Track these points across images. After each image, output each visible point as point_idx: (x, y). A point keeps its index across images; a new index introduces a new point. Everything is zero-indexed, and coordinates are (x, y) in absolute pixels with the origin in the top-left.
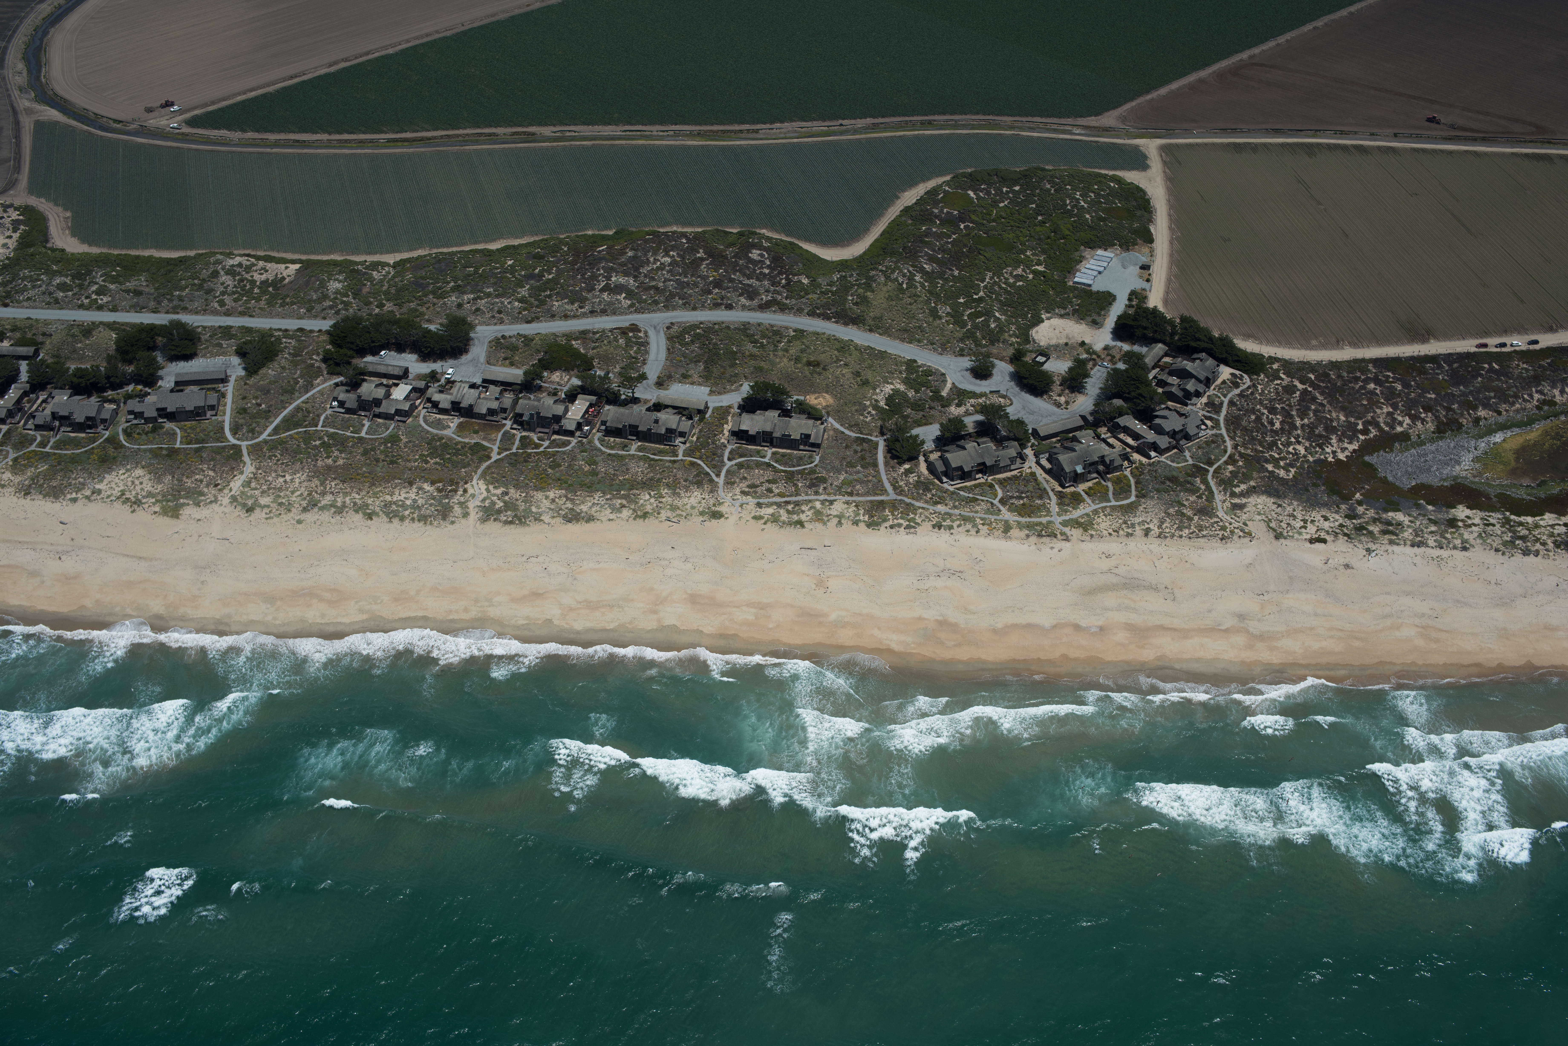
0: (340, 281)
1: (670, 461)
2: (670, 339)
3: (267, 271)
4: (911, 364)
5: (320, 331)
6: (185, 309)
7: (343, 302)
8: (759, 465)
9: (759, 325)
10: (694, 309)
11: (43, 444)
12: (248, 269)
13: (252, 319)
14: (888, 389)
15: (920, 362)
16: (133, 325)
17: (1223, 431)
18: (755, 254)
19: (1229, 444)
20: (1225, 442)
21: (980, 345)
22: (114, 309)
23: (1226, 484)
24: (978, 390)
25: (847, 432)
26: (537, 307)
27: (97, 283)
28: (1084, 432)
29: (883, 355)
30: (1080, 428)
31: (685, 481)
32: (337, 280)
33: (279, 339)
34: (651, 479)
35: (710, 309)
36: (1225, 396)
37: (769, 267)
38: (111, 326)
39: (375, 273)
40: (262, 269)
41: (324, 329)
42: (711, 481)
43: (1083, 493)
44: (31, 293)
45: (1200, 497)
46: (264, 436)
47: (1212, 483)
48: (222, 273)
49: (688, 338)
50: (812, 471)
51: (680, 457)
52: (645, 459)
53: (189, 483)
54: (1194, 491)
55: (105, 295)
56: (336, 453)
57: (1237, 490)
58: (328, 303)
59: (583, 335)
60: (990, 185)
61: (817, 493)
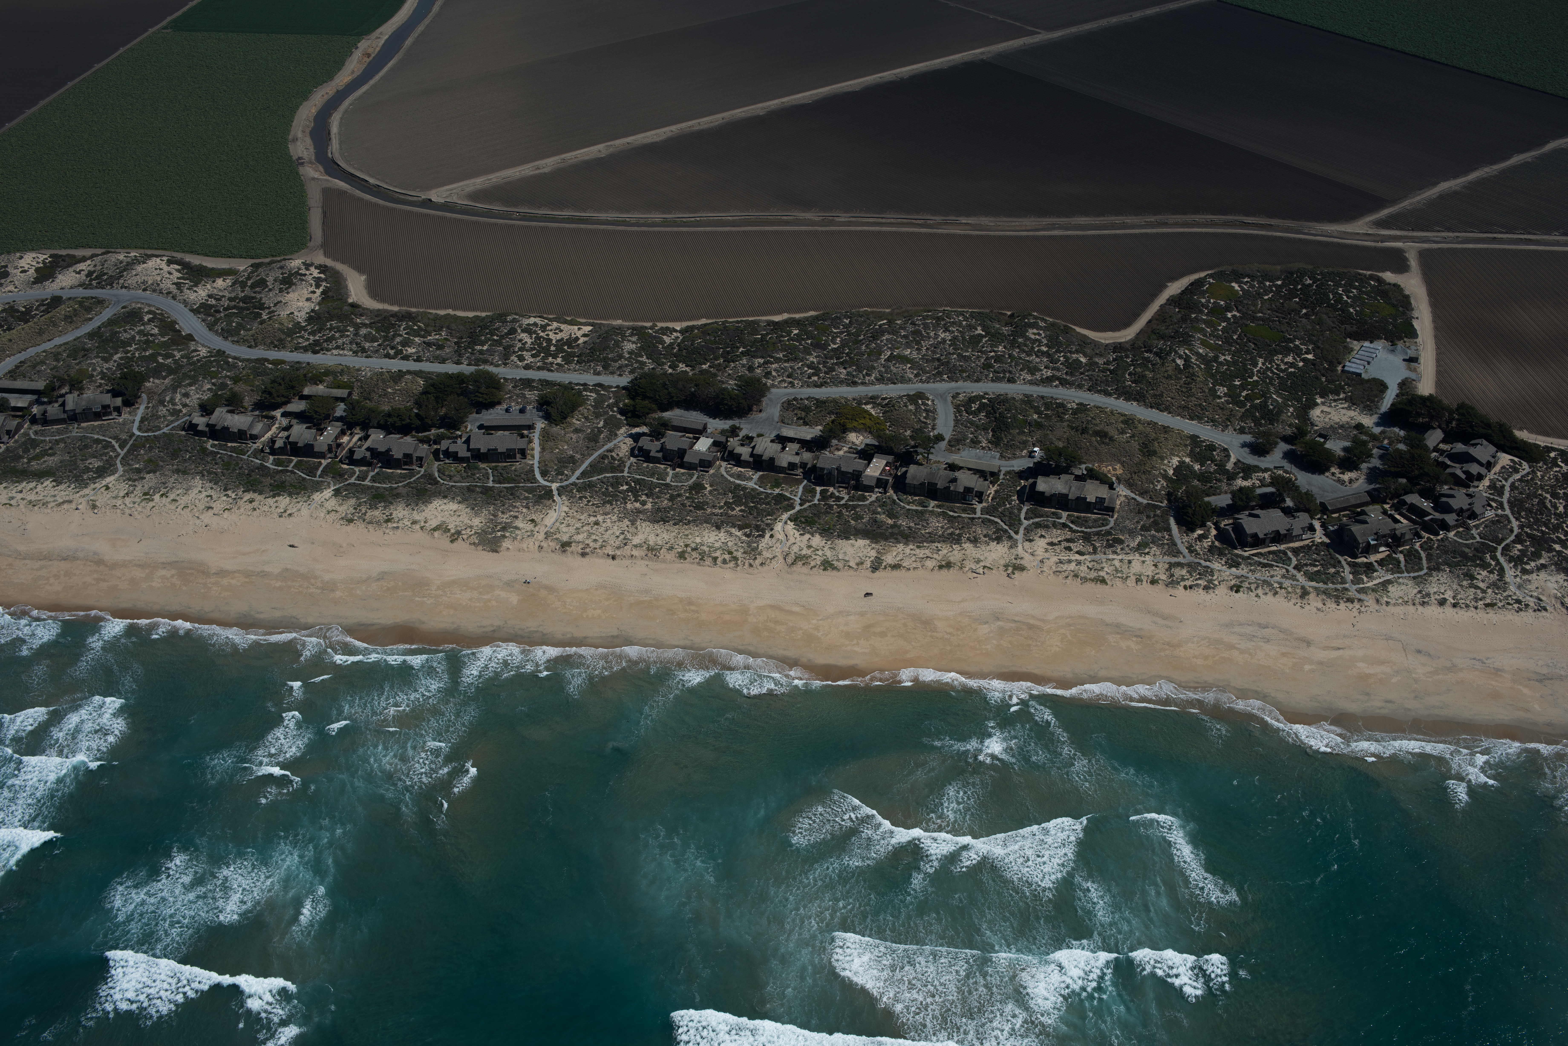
0: (633, 343)
1: (969, 518)
2: (957, 407)
3: (561, 331)
4: (1194, 439)
5: (617, 387)
6: (485, 362)
7: (638, 361)
8: (1055, 525)
9: (1042, 397)
10: (978, 380)
11: (362, 478)
12: (544, 328)
13: (550, 374)
14: (1175, 461)
15: (1203, 438)
16: (439, 375)
17: (1508, 512)
18: (1031, 333)
19: (1515, 524)
20: (1510, 522)
21: (1261, 425)
22: (418, 360)
23: (1517, 561)
24: (1263, 465)
25: (1138, 498)
26: (826, 373)
27: (401, 336)
28: (1371, 507)
29: (1166, 429)
30: (1366, 504)
31: (985, 536)
32: (629, 341)
33: (580, 392)
34: (952, 534)
35: (993, 381)
36: (1506, 480)
37: (1047, 345)
38: (418, 373)
39: (665, 337)
40: (556, 329)
41: (622, 385)
42: (1010, 538)
43: (1376, 564)
44: (340, 341)
45: (1491, 572)
46: (573, 479)
47: (1502, 560)
48: (519, 331)
49: (974, 407)
50: (1108, 533)
51: (978, 515)
52: (944, 514)
53: (504, 518)
54: (1485, 566)
55: (410, 347)
56: (644, 498)
57: (1528, 567)
58: (624, 362)
59: (873, 400)
60: (1253, 277)
61: (1115, 553)
